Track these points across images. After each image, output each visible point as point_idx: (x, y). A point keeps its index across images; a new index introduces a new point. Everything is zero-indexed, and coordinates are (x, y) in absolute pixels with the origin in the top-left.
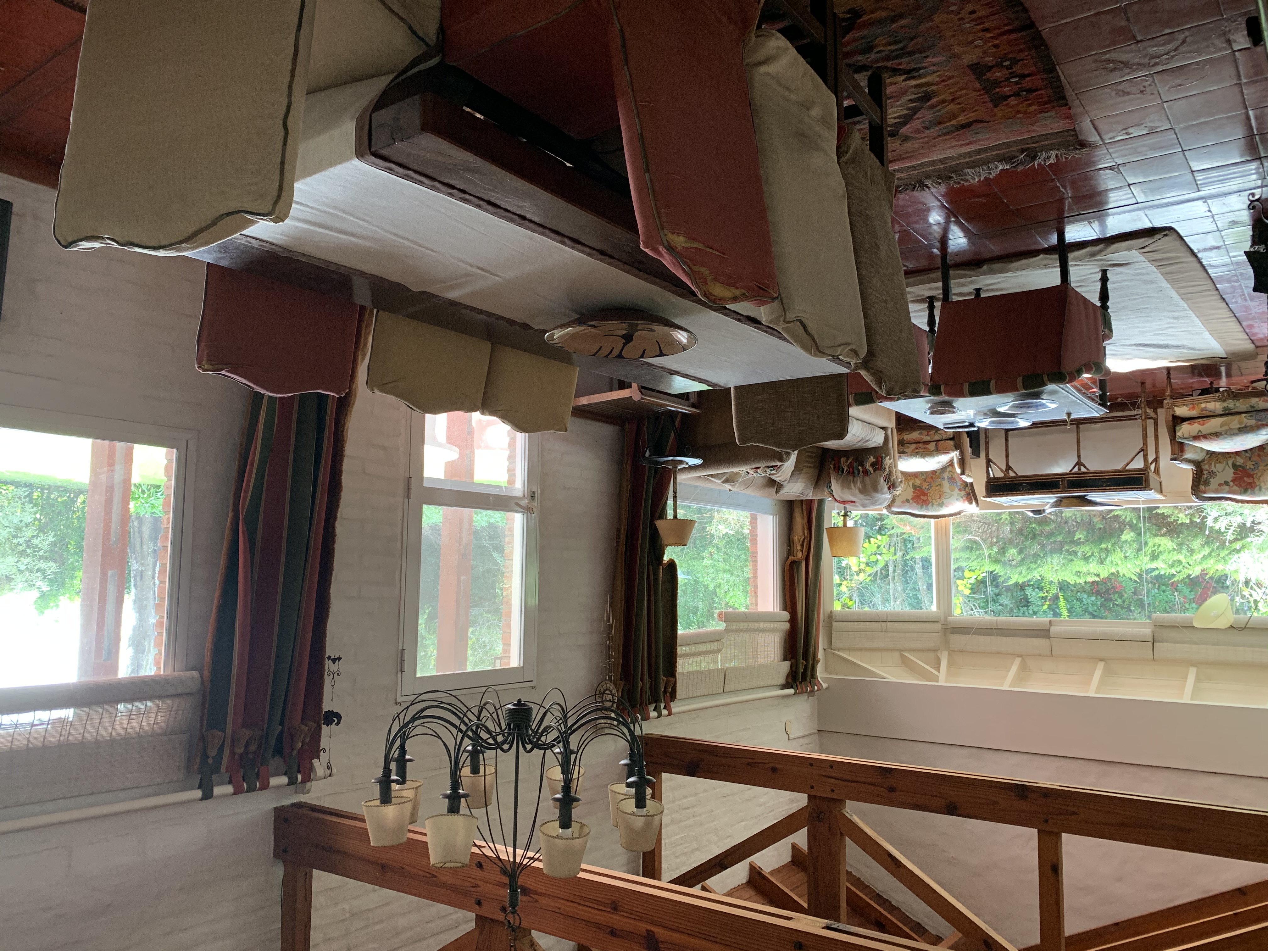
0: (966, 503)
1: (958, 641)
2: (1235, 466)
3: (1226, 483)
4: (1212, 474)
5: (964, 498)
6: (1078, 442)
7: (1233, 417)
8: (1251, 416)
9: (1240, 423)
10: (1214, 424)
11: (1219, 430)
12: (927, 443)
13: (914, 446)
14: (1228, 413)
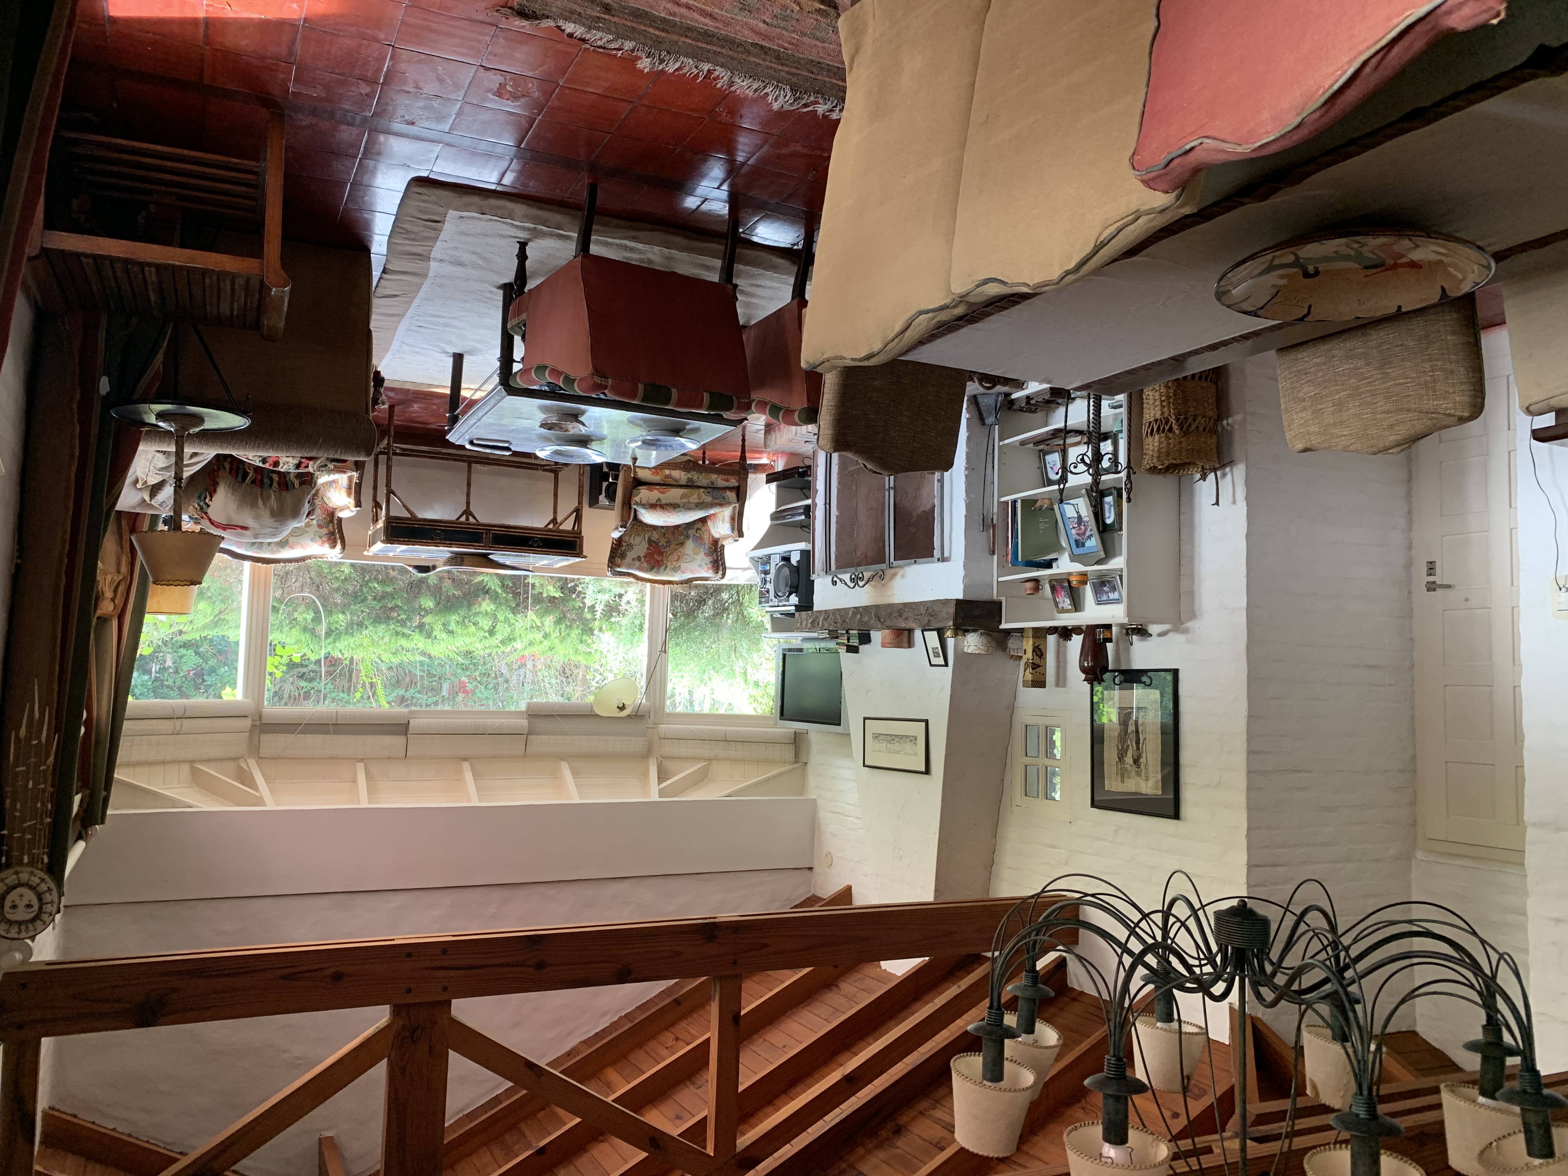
0: (327, 545)
1: (271, 743)
2: (650, 542)
3: (639, 558)
5: (325, 539)
7: (693, 490)
8: (709, 492)
10: (674, 494)
14: (690, 485)
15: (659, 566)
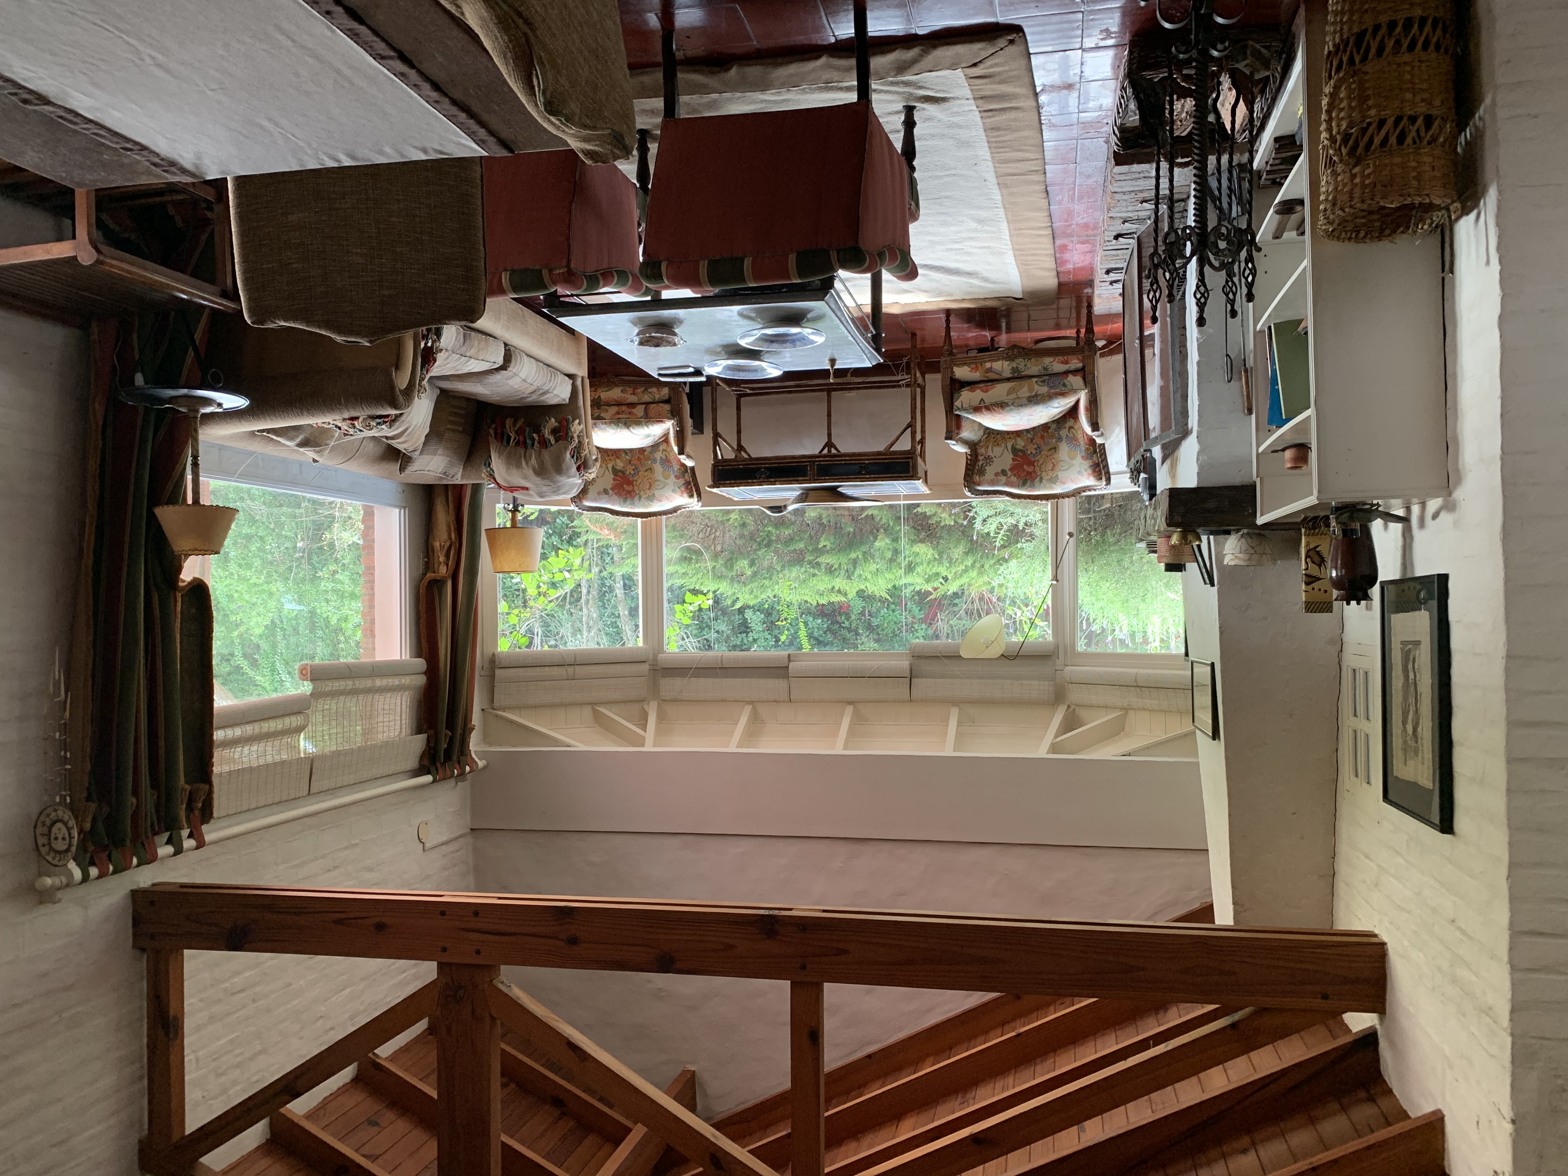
0: (685, 495)
1: (671, 686)
2: (1015, 450)
3: (1004, 472)
4: (989, 460)
5: (683, 489)
6: (829, 415)
7: (1023, 382)
8: (1043, 381)
9: (1031, 389)
10: (999, 391)
11: (1005, 399)
12: (632, 405)
13: (614, 410)
14: (1017, 377)
15: (1033, 480)
